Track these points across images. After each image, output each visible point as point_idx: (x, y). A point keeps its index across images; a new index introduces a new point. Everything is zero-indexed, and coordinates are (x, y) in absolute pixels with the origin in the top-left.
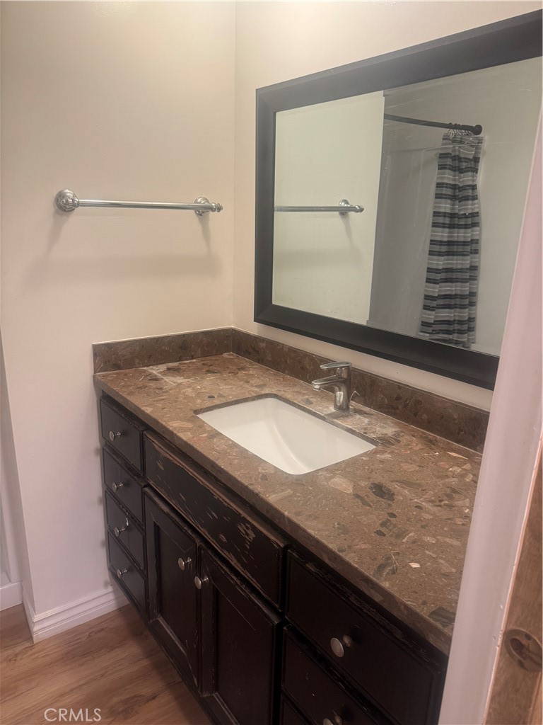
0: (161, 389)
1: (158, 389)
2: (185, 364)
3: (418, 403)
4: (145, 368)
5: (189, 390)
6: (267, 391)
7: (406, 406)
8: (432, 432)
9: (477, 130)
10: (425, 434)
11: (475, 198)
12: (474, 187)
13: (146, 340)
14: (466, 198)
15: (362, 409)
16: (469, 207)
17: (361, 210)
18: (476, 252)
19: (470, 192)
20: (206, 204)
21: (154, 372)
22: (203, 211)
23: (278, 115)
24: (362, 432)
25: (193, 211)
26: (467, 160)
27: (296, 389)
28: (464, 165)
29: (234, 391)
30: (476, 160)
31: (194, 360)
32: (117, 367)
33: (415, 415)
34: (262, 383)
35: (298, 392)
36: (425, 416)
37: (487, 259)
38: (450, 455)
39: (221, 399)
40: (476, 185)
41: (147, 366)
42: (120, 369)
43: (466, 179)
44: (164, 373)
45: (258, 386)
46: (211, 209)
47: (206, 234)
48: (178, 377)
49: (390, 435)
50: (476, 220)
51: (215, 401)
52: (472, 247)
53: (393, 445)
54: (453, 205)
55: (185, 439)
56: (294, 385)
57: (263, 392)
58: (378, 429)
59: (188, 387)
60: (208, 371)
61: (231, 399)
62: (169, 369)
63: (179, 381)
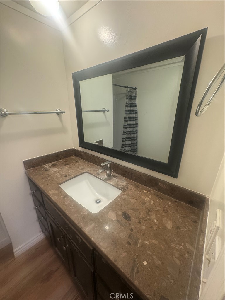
0: (48, 174)
1: (47, 175)
2: (58, 162)
3: (132, 173)
4: (44, 166)
5: (58, 174)
6: (85, 171)
7: (128, 174)
8: (137, 182)
9: (135, 89)
10: (135, 183)
11: (136, 106)
12: (135, 103)
13: (43, 156)
14: (133, 106)
15: (115, 175)
16: (134, 109)
17: (109, 111)
18: (137, 120)
19: (134, 105)
20: (60, 111)
21: (47, 167)
22: (59, 114)
23: (80, 82)
24: (116, 185)
25: (56, 114)
26: (133, 96)
27: (94, 169)
28: (133, 98)
29: (73, 172)
30: (136, 96)
31: (61, 160)
32: (33, 167)
33: (132, 177)
34: (83, 168)
35: (95, 170)
36: (134, 178)
37: (140, 122)
38: (144, 192)
39: (69, 177)
40: (136, 103)
41: (45, 165)
42: (35, 167)
43: (133, 101)
44: (50, 167)
45: (81, 169)
46: (62, 113)
47: (61, 120)
48: (55, 168)
49: (125, 185)
50: (136, 112)
51: (67, 178)
52: (136, 119)
53: (127, 190)
54: (130, 108)
55: (54, 200)
56: (93, 167)
57: (84, 172)
58: (121, 183)
59: (58, 173)
60: (66, 164)
61: (73, 176)
62: (52, 165)
63: (55, 170)
